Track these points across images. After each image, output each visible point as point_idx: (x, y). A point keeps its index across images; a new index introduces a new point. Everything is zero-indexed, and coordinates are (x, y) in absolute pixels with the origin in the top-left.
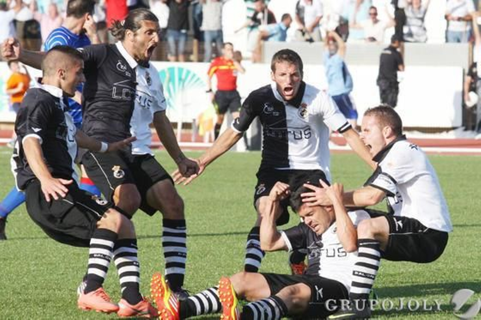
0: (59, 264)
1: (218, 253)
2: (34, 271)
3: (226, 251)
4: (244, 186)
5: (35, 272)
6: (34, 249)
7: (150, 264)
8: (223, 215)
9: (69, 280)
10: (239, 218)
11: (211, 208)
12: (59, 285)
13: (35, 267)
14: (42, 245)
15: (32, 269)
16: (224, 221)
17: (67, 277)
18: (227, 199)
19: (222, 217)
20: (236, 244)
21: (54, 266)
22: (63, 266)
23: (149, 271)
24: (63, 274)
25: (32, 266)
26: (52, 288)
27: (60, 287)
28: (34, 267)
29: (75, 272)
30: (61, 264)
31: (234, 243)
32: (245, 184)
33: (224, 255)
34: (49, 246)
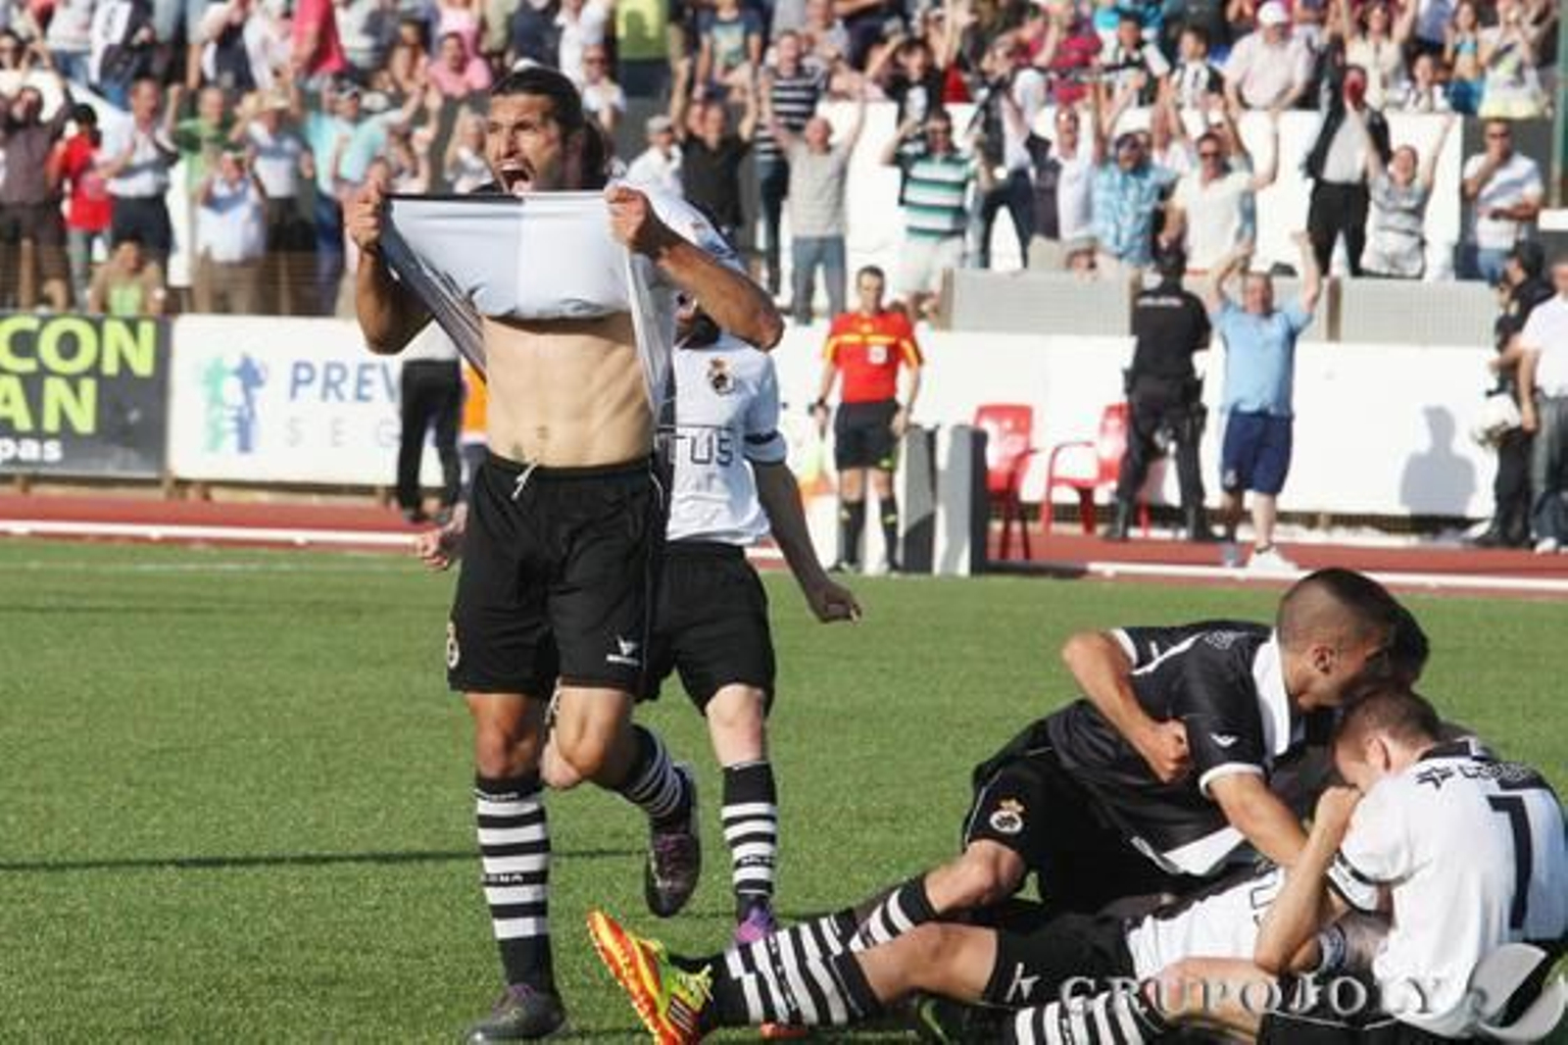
0: (367, 878)
1: (808, 858)
2: (297, 897)
3: (830, 850)
4: (882, 670)
5: (302, 901)
6: (300, 837)
7: (618, 885)
8: (824, 750)
9: (393, 924)
10: (868, 758)
11: (790, 730)
12: (365, 940)
13: (301, 888)
14: (318, 825)
15: (294, 891)
16: (826, 770)
17: (385, 917)
18: (836, 704)
19: (821, 756)
20: (857, 835)
21: (351, 885)
22: (377, 887)
23: (615, 905)
24: (377, 908)
25: (292, 883)
26: (345, 947)
27: (368, 943)
28: (297, 886)
29: (411, 905)
30: (371, 880)
31: (852, 831)
32: (888, 665)
33: (823, 865)
34: (340, 829)
